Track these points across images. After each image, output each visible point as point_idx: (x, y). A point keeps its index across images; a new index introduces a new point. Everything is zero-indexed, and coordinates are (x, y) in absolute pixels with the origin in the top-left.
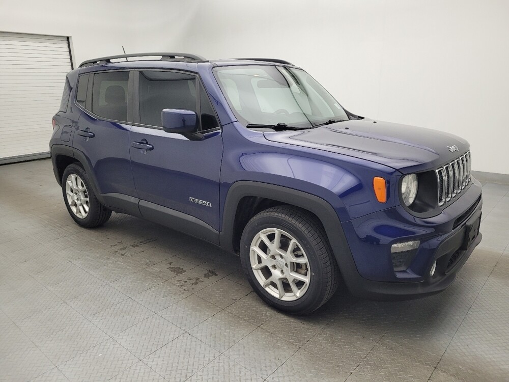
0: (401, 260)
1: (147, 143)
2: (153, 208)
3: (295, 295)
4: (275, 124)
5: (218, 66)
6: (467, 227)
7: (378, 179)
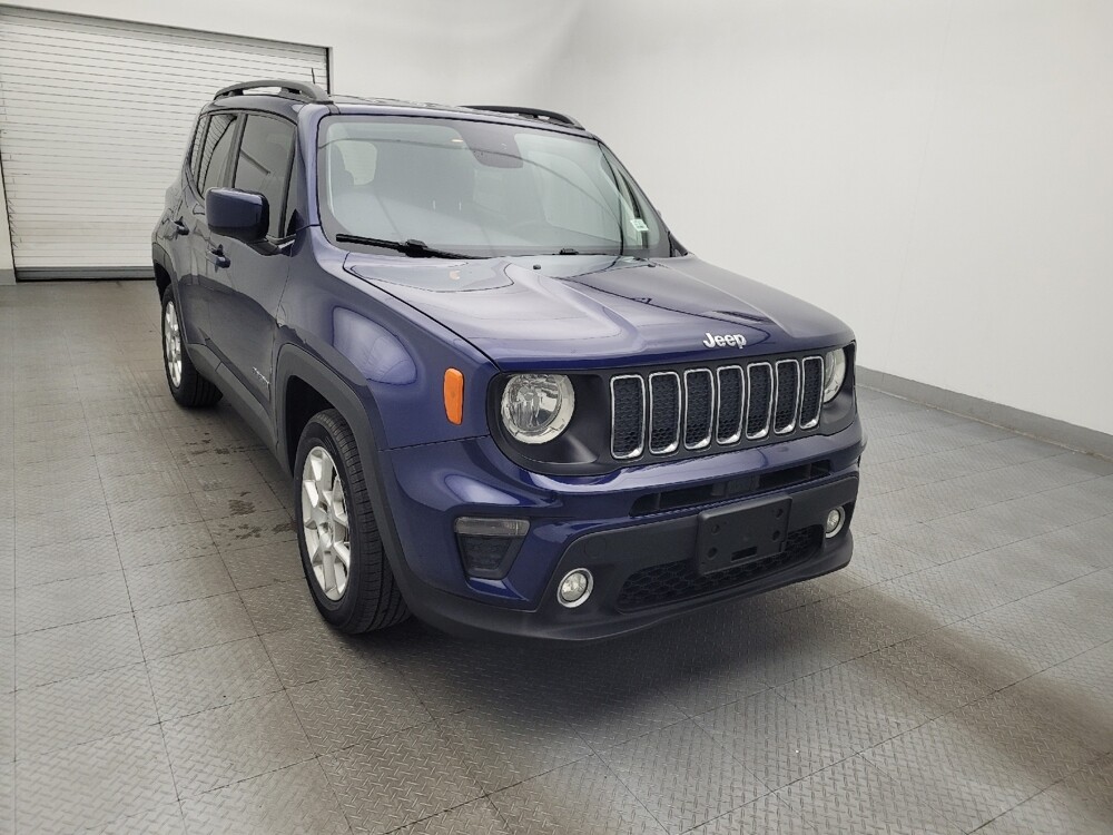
0: (491, 557)
1: (222, 254)
2: (227, 380)
3: (339, 590)
6: (699, 520)
7: (454, 374)
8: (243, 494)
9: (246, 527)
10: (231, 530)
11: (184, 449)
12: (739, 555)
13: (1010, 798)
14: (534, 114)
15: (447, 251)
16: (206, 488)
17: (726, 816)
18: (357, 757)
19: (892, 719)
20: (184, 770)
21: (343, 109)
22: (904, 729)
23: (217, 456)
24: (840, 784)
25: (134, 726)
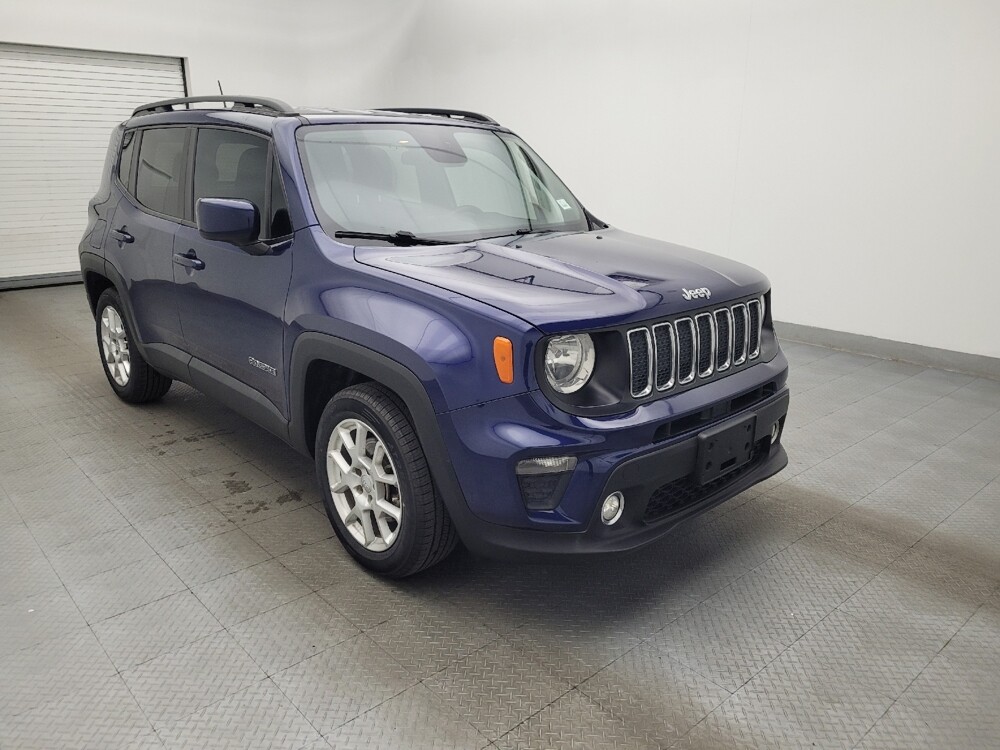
0: (544, 491)
1: (195, 258)
2: (206, 372)
3: (384, 542)
4: (393, 233)
5: (311, 125)
6: (699, 441)
7: (502, 343)
8: (233, 474)
9: (251, 502)
10: (239, 507)
11: (153, 441)
12: (724, 466)
13: (954, 623)
14: (447, 113)
15: (430, 239)
16: (193, 473)
17: (764, 671)
18: (453, 676)
19: (848, 579)
20: (314, 712)
21: (313, 120)
22: (860, 585)
23: (188, 444)
24: (834, 633)
25: (247, 684)
